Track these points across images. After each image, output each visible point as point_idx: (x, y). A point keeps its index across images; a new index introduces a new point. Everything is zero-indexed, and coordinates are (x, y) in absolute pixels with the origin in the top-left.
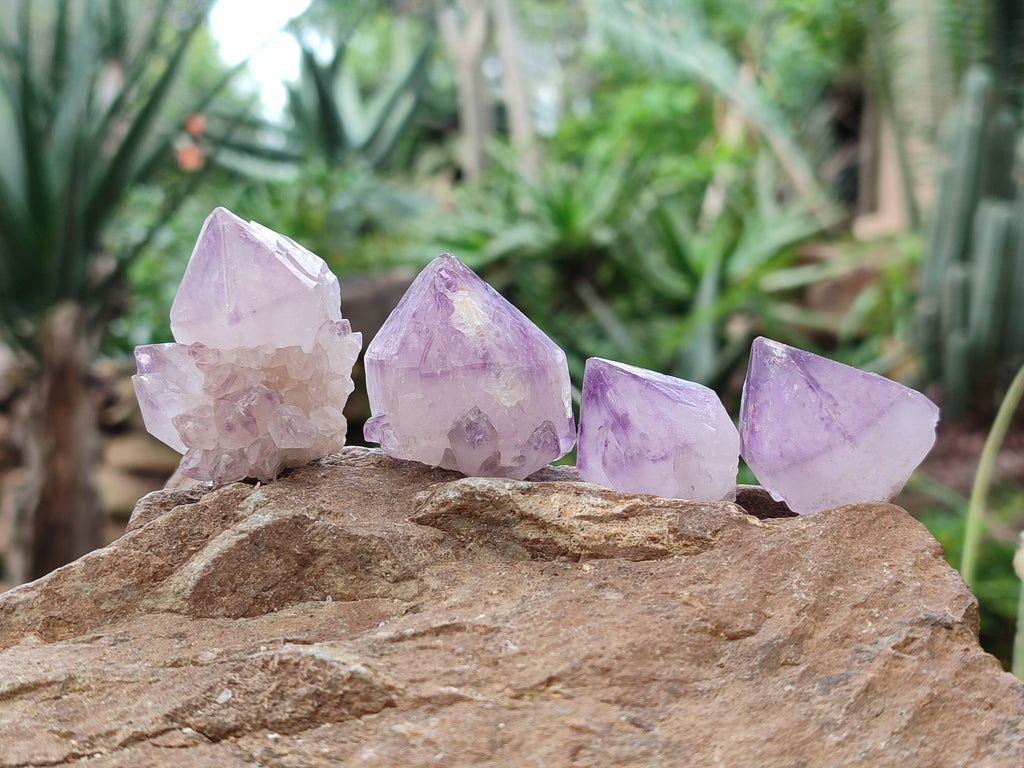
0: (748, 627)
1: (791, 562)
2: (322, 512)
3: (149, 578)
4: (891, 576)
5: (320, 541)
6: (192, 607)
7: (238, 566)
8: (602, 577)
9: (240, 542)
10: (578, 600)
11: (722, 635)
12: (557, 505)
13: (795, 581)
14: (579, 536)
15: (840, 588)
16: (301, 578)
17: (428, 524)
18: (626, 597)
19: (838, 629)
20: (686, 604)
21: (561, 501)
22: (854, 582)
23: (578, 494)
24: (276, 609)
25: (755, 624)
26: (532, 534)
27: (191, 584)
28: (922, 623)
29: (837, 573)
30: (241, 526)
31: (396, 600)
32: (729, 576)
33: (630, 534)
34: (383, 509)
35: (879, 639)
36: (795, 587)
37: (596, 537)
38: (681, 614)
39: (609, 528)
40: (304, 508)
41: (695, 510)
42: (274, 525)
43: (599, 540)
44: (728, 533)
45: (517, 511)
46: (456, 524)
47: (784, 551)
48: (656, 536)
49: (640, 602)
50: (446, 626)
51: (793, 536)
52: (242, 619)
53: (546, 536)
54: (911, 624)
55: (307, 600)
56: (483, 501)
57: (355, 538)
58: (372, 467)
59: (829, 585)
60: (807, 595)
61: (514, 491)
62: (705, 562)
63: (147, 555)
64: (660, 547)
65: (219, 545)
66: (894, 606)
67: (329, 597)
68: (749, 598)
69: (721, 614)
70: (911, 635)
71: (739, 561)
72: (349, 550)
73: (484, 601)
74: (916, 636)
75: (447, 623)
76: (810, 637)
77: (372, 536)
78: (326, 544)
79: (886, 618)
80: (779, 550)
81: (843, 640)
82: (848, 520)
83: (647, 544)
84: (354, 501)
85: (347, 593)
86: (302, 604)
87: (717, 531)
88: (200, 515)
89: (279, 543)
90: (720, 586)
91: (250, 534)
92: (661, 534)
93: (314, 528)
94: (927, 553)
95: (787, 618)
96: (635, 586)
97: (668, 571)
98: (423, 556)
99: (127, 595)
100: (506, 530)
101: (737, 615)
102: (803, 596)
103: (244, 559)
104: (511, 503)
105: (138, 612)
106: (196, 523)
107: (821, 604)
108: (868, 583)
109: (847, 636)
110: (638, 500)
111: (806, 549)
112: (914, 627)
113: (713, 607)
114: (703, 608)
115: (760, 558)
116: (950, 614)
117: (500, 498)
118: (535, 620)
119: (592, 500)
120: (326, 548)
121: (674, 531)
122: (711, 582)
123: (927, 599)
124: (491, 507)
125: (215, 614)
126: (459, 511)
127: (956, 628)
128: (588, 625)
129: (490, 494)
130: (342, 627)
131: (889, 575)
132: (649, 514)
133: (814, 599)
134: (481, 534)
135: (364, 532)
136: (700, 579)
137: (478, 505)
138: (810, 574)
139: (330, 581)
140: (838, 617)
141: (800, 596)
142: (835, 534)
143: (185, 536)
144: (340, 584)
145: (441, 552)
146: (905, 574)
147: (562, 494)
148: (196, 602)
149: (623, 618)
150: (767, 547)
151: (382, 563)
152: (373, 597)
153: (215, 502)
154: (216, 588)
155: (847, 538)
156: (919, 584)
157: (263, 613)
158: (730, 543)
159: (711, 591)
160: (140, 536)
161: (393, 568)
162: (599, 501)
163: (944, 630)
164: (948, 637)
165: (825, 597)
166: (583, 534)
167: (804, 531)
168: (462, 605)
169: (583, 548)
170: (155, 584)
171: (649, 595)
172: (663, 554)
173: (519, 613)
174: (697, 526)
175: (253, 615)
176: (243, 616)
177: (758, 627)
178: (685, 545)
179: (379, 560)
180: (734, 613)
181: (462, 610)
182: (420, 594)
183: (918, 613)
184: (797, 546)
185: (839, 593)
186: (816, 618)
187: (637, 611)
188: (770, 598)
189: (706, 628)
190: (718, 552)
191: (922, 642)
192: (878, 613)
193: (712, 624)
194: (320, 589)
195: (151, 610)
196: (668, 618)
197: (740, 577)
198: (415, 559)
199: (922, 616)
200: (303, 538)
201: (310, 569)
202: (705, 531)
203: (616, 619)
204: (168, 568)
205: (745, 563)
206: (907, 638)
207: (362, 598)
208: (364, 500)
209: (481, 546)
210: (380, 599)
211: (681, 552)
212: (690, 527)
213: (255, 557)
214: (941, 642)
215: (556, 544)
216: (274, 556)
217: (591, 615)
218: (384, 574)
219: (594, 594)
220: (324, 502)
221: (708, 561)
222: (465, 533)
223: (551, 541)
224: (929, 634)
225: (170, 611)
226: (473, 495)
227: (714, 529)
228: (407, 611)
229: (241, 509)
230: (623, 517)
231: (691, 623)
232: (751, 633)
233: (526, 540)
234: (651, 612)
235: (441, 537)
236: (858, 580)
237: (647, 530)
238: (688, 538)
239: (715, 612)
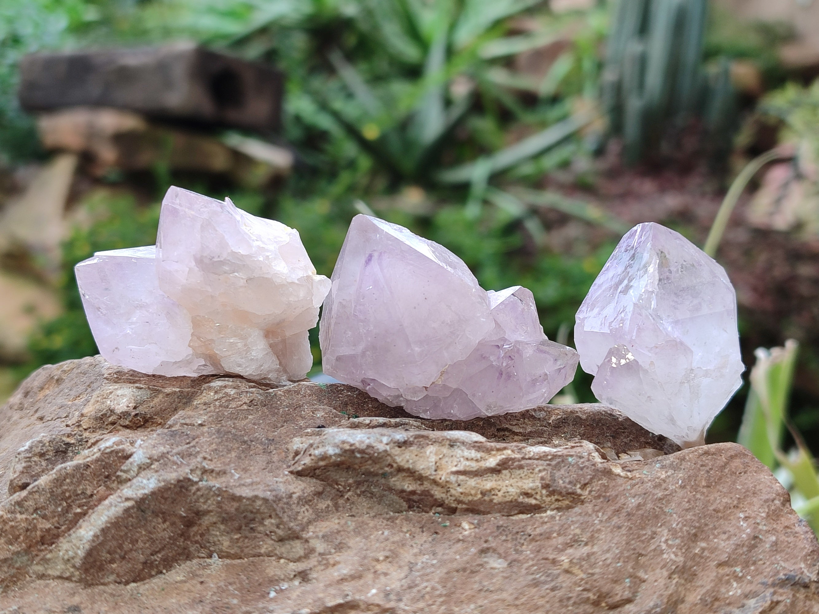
0: (627, 594)
1: (657, 517)
2: (205, 471)
3: (37, 543)
4: (748, 530)
5: (205, 503)
6: (83, 576)
7: (126, 534)
8: (483, 539)
9: (127, 510)
10: (464, 570)
11: (603, 604)
12: (433, 459)
13: (663, 539)
14: (456, 491)
15: (703, 545)
16: (188, 538)
17: (307, 476)
18: (510, 565)
19: (708, 591)
20: (567, 571)
21: (436, 454)
22: (716, 537)
23: (452, 446)
24: (164, 571)
25: (632, 590)
26: (409, 486)
27: (81, 553)
28: (783, 583)
29: (699, 528)
30: (127, 491)
31: (282, 561)
32: (602, 536)
33: (504, 489)
34: (261, 460)
35: (745, 601)
36: (664, 546)
37: (473, 492)
38: (564, 585)
39: (485, 482)
40: (188, 470)
41: (563, 461)
42: (159, 491)
43: (476, 495)
44: (596, 486)
45: (395, 465)
46: (334, 475)
47: (649, 506)
48: (530, 491)
49: (524, 571)
50: (340, 605)
51: (655, 487)
52: (133, 585)
53: (422, 488)
54: (773, 585)
55: (193, 558)
56: (362, 457)
57: (239, 499)
58: (245, 407)
59: (693, 542)
60: (676, 555)
61: (392, 444)
62: (578, 521)
63: (34, 519)
64: (534, 502)
65: (106, 512)
66: (754, 563)
67: (215, 554)
68: (624, 562)
69: (602, 582)
70: (775, 598)
71: (609, 518)
72: (233, 510)
73: (372, 571)
74: (780, 599)
75: (341, 601)
76: (683, 601)
77: (256, 497)
78: (211, 505)
79: (749, 578)
80: (645, 504)
81: (712, 603)
82: (702, 466)
83: (521, 499)
84: (233, 454)
85: (232, 552)
86: (188, 563)
87: (585, 485)
88: (82, 474)
89: (164, 507)
90: (595, 549)
91: (136, 502)
92: (534, 490)
93: (198, 490)
94: (777, 502)
95: (662, 582)
96: (516, 551)
97: (545, 532)
98: (305, 513)
99: (16, 562)
100: (383, 481)
101: (615, 582)
102: (673, 556)
103: (132, 526)
104: (389, 458)
105: (28, 578)
106: (79, 483)
107: (689, 563)
108: (729, 538)
109: (717, 599)
110: (509, 452)
111: (668, 502)
112: (776, 588)
113: (593, 574)
114: (584, 576)
115: (629, 514)
116: (806, 571)
117: (379, 453)
118: (427, 597)
119: (467, 453)
120: (210, 508)
121: (546, 486)
122: (586, 544)
123: (783, 554)
124: (370, 462)
125: (106, 580)
126: (338, 465)
127: (813, 587)
128: (480, 603)
129: (369, 451)
130: (234, 596)
131: (746, 527)
132: (521, 467)
133: (682, 559)
134: (358, 484)
135: (246, 492)
136: (575, 542)
137: (357, 461)
138: (676, 531)
139: (216, 539)
140: (705, 577)
141: (669, 556)
142: (693, 483)
143: (70, 497)
144: (226, 543)
145: (322, 505)
146: (760, 527)
147: (436, 445)
148: (86, 571)
149: (512, 594)
150: (633, 502)
151: (267, 522)
152: (259, 556)
153: (97, 460)
154: (105, 556)
155: (704, 487)
156: (774, 538)
157: (152, 576)
158: (599, 497)
159: (589, 555)
160: (25, 499)
161: (278, 527)
162: (473, 454)
163: (802, 590)
164: (806, 596)
165: (691, 555)
166: (460, 490)
167: (664, 481)
168: (353, 577)
169: (460, 502)
170: (43, 548)
171: (531, 563)
172: (537, 509)
173: (410, 587)
174: (567, 480)
175: (142, 580)
176: (134, 581)
177: (635, 593)
178: (557, 500)
179: (263, 519)
180: (612, 580)
181: (353, 582)
182: (306, 556)
183: (778, 572)
184: (661, 499)
185: (703, 549)
186: (686, 580)
187: (524, 583)
188: (642, 560)
189: (588, 598)
190: (589, 507)
191: (785, 605)
192: (741, 572)
193: (594, 594)
194: (205, 547)
195: (42, 576)
196: (553, 589)
197: (613, 538)
198: (299, 518)
199: (782, 576)
200: (188, 501)
201: (195, 529)
202: (575, 485)
203: (505, 595)
204: (55, 531)
205: (615, 520)
206: (772, 602)
207: (248, 556)
208: (243, 451)
209: (359, 496)
210: (266, 558)
211: (553, 506)
212: (561, 482)
213: (142, 523)
214: (801, 604)
215: (432, 496)
216: (160, 520)
217: (481, 590)
218: (268, 532)
219: (479, 561)
220: (205, 458)
221: (581, 519)
222: (343, 484)
223: (427, 493)
224: (791, 596)
225: (60, 577)
226: (353, 452)
227: (582, 482)
228: (295, 576)
229: (125, 472)
230: (496, 471)
231: (573, 595)
232: (629, 601)
233: (403, 491)
234: (536, 584)
235: (320, 489)
236: (719, 534)
237: (520, 484)
238: (560, 493)
239: (595, 581)
